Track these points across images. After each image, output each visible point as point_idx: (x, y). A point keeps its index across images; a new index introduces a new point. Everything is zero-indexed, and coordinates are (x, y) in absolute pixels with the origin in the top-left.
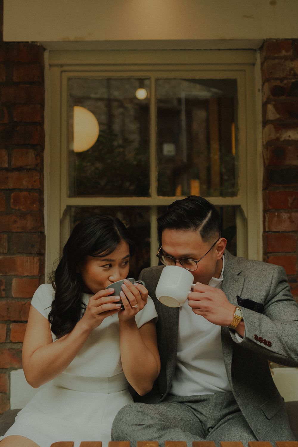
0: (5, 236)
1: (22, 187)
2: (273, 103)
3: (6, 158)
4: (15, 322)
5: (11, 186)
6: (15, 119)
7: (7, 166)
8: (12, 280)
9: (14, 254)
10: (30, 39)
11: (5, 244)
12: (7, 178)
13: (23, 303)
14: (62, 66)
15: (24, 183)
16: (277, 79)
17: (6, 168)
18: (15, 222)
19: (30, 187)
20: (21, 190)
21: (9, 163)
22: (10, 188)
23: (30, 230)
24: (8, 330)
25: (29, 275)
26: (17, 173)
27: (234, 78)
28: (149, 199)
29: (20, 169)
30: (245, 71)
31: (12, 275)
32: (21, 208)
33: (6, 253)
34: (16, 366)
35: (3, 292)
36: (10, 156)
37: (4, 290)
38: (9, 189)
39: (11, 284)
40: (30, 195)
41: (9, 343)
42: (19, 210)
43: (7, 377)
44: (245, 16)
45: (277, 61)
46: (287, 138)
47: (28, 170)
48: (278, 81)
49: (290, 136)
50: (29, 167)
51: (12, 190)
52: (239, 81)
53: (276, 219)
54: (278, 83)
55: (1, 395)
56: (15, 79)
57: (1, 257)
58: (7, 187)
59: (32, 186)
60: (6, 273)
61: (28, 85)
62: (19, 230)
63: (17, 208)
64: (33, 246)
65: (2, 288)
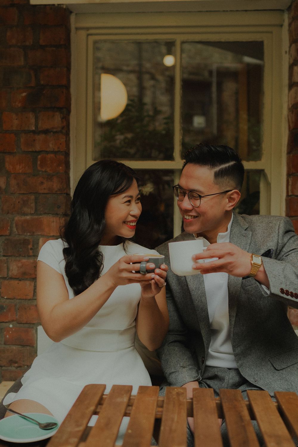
0: (33, 197)
1: (48, 150)
3: (33, 121)
5: (38, 148)
6: (42, 82)
7: (34, 128)
8: (39, 240)
9: (41, 214)
10: (56, 2)
11: (32, 205)
12: (34, 140)
14: (88, 29)
15: (51, 145)
17: (33, 130)
18: (42, 183)
19: (56, 150)
20: (47, 152)
21: (36, 126)
22: (37, 150)
23: (56, 191)
25: (55, 235)
26: (43, 136)
27: (260, 40)
28: (173, 163)
29: (46, 132)
30: (272, 32)
31: (39, 235)
32: (48, 170)
33: (33, 214)
35: (31, 251)
36: (37, 118)
37: (31, 249)
38: (36, 152)
39: (38, 243)
40: (56, 157)
42: (46, 172)
43: (34, 331)
47: (54, 133)
50: (55, 130)
51: (39, 152)
52: (265, 43)
55: (28, 348)
56: (42, 42)
57: (28, 217)
58: (34, 149)
59: (58, 148)
60: (34, 233)
61: (54, 49)
62: (46, 191)
63: (44, 170)
64: (59, 207)
65: (30, 247)
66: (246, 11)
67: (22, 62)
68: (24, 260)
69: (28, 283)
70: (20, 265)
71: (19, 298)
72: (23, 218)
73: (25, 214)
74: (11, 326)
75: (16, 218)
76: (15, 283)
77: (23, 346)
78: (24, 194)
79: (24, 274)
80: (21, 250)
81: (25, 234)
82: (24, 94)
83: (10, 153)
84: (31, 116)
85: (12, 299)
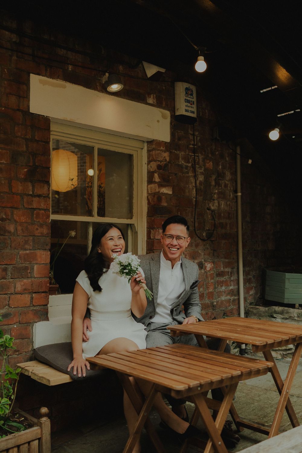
0: (31, 238)
1: (41, 208)
2: (158, 173)
3: (31, 188)
4: (35, 293)
5: (35, 207)
6: (37, 164)
8: (34, 266)
9: (36, 250)
10: (45, 114)
11: (31, 243)
12: (32, 201)
13: (41, 280)
15: (42, 205)
16: (159, 161)
17: (31, 194)
18: (37, 229)
19: (45, 208)
20: (40, 209)
21: (33, 192)
22: (34, 208)
23: (45, 235)
24: (32, 298)
25: (44, 263)
26: (38, 198)
27: (132, 154)
28: (93, 218)
29: (39, 196)
30: (138, 151)
31: (34, 263)
32: (40, 221)
33: (31, 249)
34: (36, 321)
35: (29, 274)
36: (33, 187)
37: (30, 273)
39: (33, 269)
40: (45, 213)
41: (32, 306)
42: (39, 222)
43: (31, 328)
44: (147, 125)
45: (159, 152)
46: (162, 192)
47: (44, 197)
48: (160, 162)
49: (163, 191)
50: (44, 195)
52: (134, 156)
53: (157, 233)
54: (159, 163)
55: (26, 340)
56: (36, 138)
57: (28, 252)
58: (32, 207)
59: (47, 207)
60: (31, 262)
61: (44, 143)
62: (39, 235)
63: (38, 221)
64: (47, 245)
65: (29, 271)
66: (129, 138)
67: (24, 149)
68: (25, 281)
69: (27, 295)
70: (22, 284)
71: (21, 307)
72: (25, 252)
73: (26, 250)
74: (15, 326)
75: (20, 253)
76: (18, 296)
77: (23, 339)
78: (26, 236)
79: (25, 289)
80: (23, 274)
81: (26, 263)
82: (26, 170)
83: (16, 208)
84: (30, 184)
85: (17, 308)
